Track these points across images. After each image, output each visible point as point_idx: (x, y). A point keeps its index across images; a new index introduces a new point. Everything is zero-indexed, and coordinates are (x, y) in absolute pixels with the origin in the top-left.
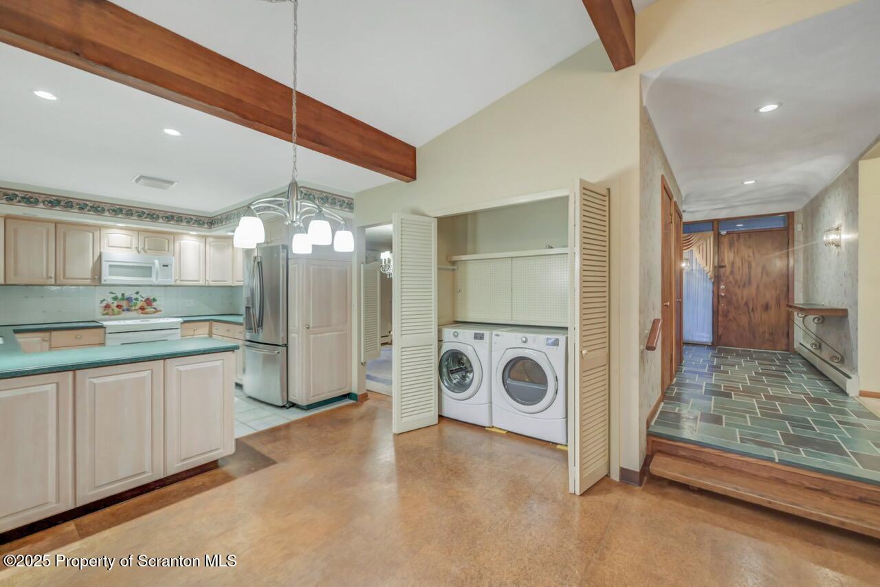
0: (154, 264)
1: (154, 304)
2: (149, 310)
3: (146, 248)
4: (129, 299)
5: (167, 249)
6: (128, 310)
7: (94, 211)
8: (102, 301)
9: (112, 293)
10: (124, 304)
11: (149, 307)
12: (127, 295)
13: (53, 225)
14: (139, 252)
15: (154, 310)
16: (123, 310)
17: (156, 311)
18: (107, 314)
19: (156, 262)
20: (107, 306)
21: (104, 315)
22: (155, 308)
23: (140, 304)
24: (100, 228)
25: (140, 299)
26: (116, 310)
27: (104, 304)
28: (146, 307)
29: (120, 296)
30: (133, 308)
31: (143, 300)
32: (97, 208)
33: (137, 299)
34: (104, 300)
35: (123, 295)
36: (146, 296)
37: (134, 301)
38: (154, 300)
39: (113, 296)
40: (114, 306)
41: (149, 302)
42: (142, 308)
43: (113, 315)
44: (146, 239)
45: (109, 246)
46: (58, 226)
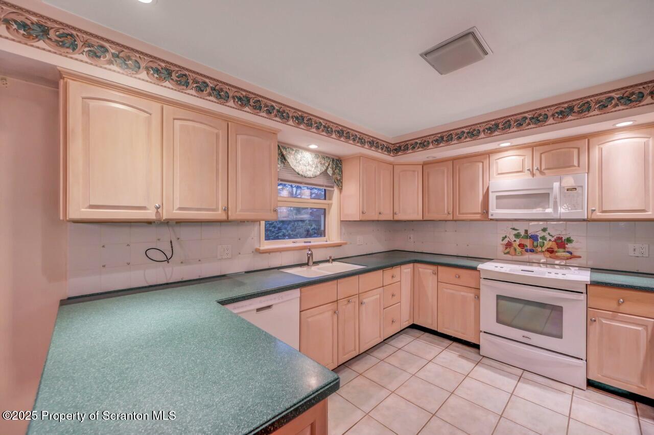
0: (552, 188)
1: (569, 246)
2: (561, 253)
3: (543, 167)
4: (534, 238)
5: (576, 163)
6: (532, 251)
7: (471, 137)
8: (504, 238)
9: (514, 229)
10: (528, 243)
11: (561, 250)
12: (530, 232)
13: (451, 163)
14: (533, 175)
15: (568, 255)
16: (527, 251)
17: (572, 256)
18: (508, 253)
19: (556, 185)
20: (509, 245)
21: (505, 254)
22: (571, 253)
23: (547, 245)
24: (488, 154)
25: (549, 237)
26: (519, 249)
27: (506, 241)
28: (556, 249)
29: (523, 233)
30: (539, 249)
31: (553, 239)
32: (472, 132)
33: (544, 238)
34: (506, 237)
35: (526, 231)
36: (556, 234)
37: (540, 240)
38: (569, 240)
39: (516, 232)
40: (516, 245)
41: (561, 243)
42: (551, 251)
43: (515, 255)
44: (543, 156)
45: (499, 174)
46: (454, 161)
